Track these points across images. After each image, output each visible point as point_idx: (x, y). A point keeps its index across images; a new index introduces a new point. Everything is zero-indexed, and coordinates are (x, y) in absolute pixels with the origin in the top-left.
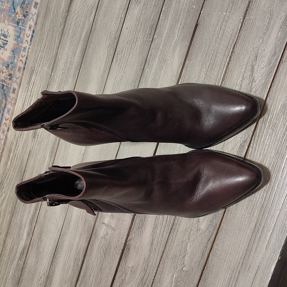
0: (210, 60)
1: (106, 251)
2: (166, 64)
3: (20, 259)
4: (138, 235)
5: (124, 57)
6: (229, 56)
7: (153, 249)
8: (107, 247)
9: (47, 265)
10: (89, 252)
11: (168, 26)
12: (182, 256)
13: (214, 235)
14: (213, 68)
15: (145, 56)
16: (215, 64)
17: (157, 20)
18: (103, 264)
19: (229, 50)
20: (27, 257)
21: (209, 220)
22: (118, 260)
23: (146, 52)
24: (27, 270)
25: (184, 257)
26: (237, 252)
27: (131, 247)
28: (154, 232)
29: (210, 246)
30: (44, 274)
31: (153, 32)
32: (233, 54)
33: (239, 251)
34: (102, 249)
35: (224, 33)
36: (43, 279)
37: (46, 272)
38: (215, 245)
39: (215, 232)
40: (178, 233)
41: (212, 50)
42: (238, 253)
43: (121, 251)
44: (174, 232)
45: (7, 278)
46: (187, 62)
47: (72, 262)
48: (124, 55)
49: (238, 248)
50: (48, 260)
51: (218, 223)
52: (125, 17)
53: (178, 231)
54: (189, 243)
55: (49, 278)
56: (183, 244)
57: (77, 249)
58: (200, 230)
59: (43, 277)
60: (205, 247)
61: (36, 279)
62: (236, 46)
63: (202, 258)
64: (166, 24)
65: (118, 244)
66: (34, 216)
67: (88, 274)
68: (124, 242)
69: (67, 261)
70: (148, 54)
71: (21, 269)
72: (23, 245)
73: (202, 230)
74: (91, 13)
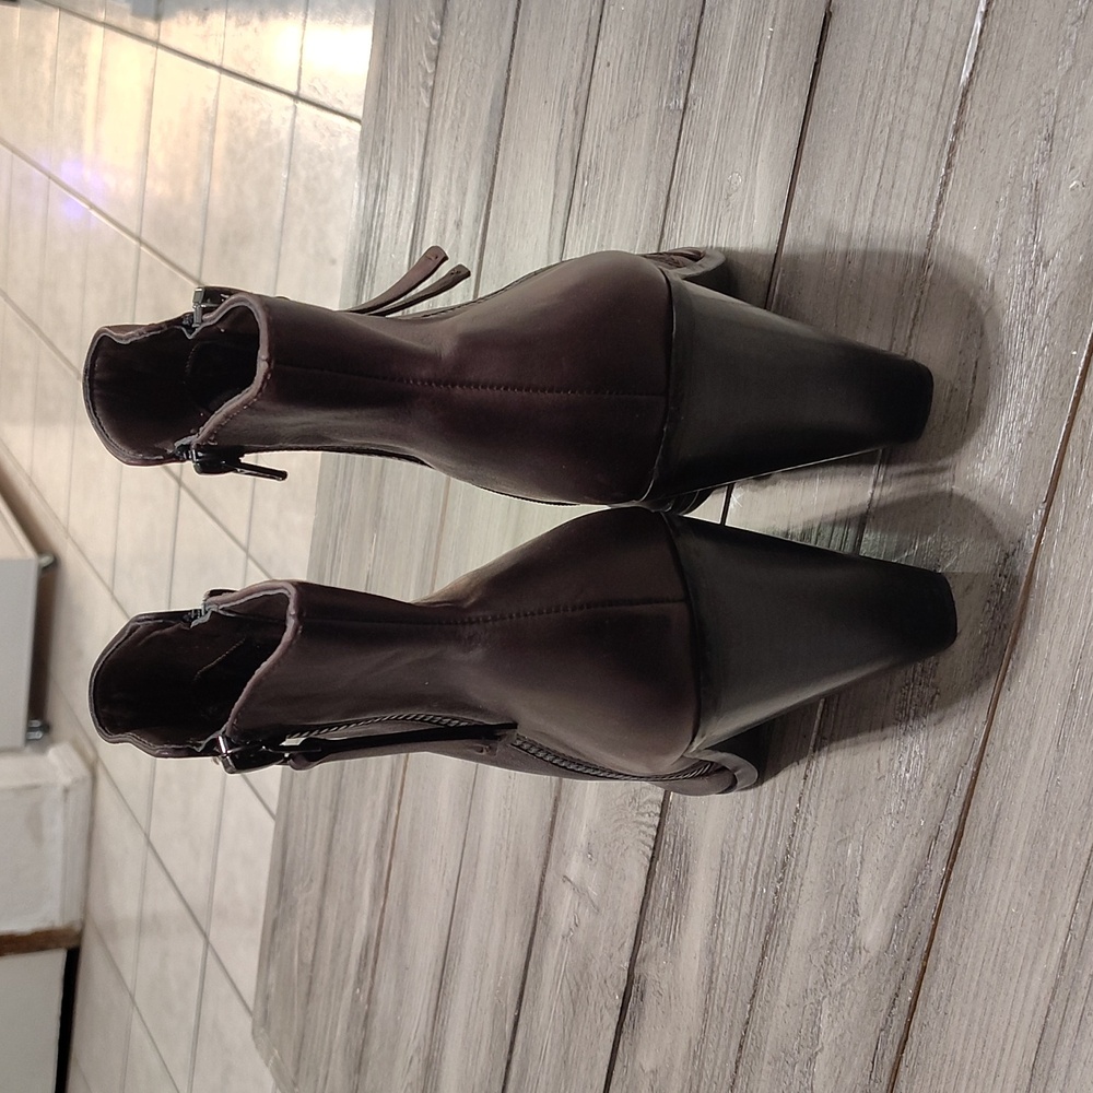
0: (879, 171)
1: (578, 990)
3: (359, 982)
4: (668, 942)
5: (601, 188)
6: (947, 148)
7: (715, 1008)
8: (578, 977)
9: (424, 1017)
10: (531, 990)
11: (731, 36)
12: (804, 1055)
13: (912, 980)
14: (891, 209)
15: (665, 179)
16: (895, 191)
17: (697, 15)
18: (569, 1044)
19: (946, 119)
20: (377, 977)
21: (893, 912)
22: (611, 1035)
23: (667, 159)
24: (376, 1023)
25: (812, 1059)
26: (996, 1076)
27: (649, 990)
28: (714, 936)
29: (899, 1027)
30: (418, 1050)
31: (687, 66)
32: (962, 138)
33: (1003, 1071)
34: (565, 983)
35: (924, 38)
36: (417, 1067)
37: (422, 1042)
38: (916, 1025)
39: (916, 966)
40: (788, 954)
41: (884, 125)
42: (1000, 1079)
43: (618, 999)
44: (778, 945)
45: (331, 1043)
46: (799, 191)
47: (488, 1018)
48: (603, 181)
49: (998, 1053)
50: (427, 1001)
51: (926, 933)
52: (601, 17)
53: (789, 943)
54: (826, 999)
55: (431, 1065)
56: (807, 1003)
57: (498, 972)
58: (863, 952)
59: (416, 1060)
60: (882, 1030)
61: (400, 1064)
62: (969, 96)
63: (873, 1077)
64: (726, 28)
65: (610, 971)
66: (385, 824)
67: (531, 1072)
68: (627, 964)
69: (473, 1011)
70: (674, 168)
71: (362, 1018)
72: (364, 931)
73: (867, 952)
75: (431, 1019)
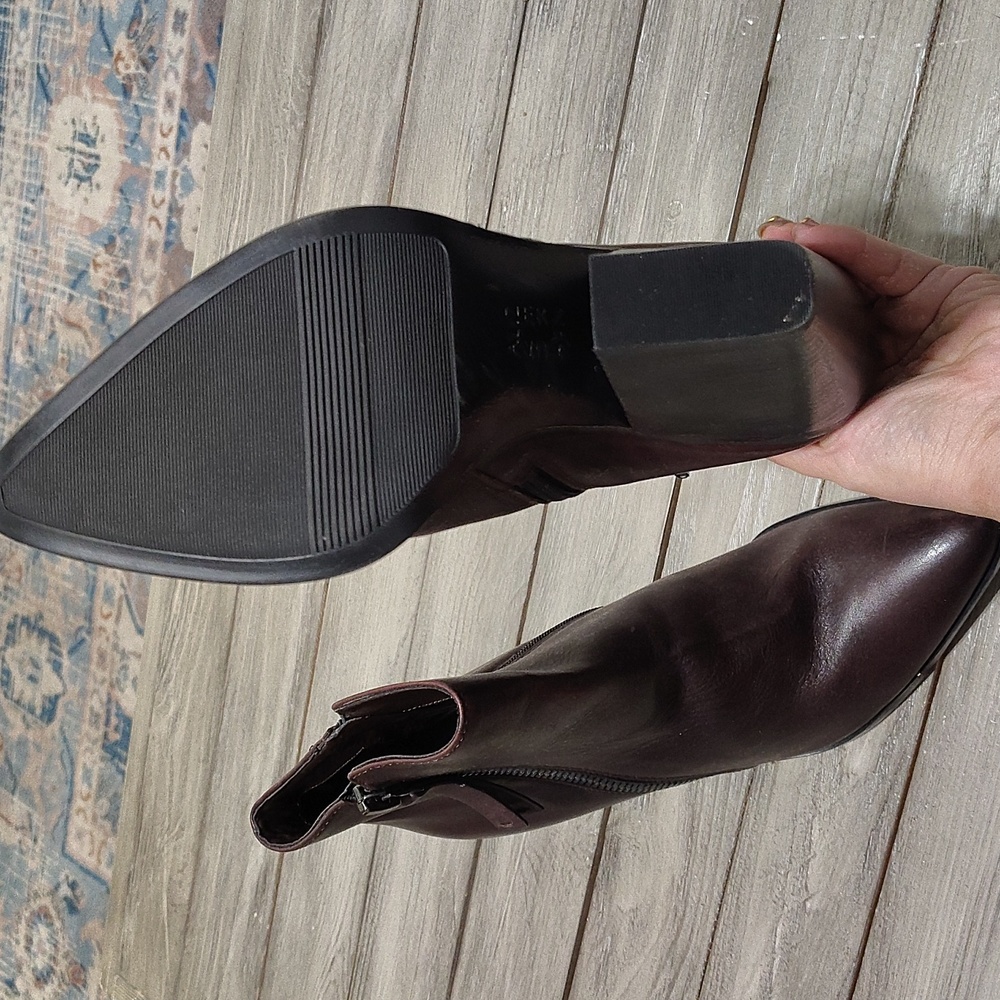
1: (541, 862)
2: (672, 227)
3: (256, 906)
4: (642, 805)
5: (523, 213)
6: (890, 183)
7: (699, 846)
8: (541, 852)
9: (348, 918)
10: (483, 873)
11: (664, 94)
12: (796, 865)
13: (899, 789)
15: (596, 203)
17: (625, 79)
18: (533, 908)
19: (888, 162)
20: (280, 899)
21: (878, 742)
22: (582, 890)
23: (599, 191)
24: (283, 939)
25: (805, 865)
26: (985, 840)
27: (624, 846)
28: (693, 792)
29: (889, 824)
30: (341, 951)
31: (616, 118)
32: (904, 176)
33: (989, 837)
34: (525, 859)
35: (862, 105)
36: (342, 965)
37: (347, 942)
38: (906, 820)
39: (902, 778)
40: (775, 791)
41: (828, 166)
42: (988, 844)
43: (589, 862)
44: (762, 786)
45: (220, 968)
47: (431, 907)
48: (525, 208)
50: (349, 910)
51: (911, 750)
52: (513, 76)
53: (774, 782)
54: (816, 818)
55: (359, 963)
56: (797, 824)
57: (441, 865)
58: (851, 776)
59: (339, 960)
60: (872, 830)
61: (318, 968)
62: (909, 146)
63: (866, 866)
64: (658, 90)
65: (577, 840)
67: (488, 941)
68: (597, 830)
69: (412, 902)
70: (607, 195)
71: (263, 938)
72: (261, 861)
73: (855, 775)
74: (394, 71)
75: (357, 919)
